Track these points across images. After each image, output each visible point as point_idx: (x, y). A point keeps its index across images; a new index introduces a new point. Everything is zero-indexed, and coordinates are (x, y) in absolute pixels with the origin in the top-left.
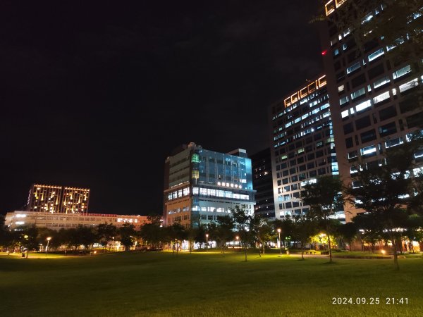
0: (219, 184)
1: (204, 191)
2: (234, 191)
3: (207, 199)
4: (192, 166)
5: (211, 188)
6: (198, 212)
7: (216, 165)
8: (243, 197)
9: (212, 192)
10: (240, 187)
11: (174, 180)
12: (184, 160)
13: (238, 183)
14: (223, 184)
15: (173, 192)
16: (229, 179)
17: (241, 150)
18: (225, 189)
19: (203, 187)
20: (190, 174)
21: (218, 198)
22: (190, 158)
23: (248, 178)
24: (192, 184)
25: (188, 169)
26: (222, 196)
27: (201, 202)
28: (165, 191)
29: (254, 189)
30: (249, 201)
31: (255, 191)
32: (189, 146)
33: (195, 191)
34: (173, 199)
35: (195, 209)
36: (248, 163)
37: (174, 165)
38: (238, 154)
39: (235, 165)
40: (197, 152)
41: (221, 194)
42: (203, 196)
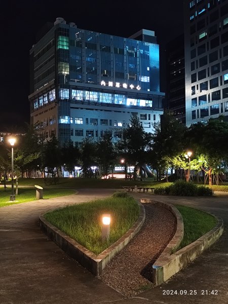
0: (103, 83)
1: (78, 95)
2: (129, 94)
4: (61, 56)
5: (90, 90)
6: (69, 125)
8: (143, 103)
9: (92, 96)
10: (138, 88)
12: (49, 47)
13: (136, 82)
14: (111, 84)
16: (120, 77)
17: (146, 32)
18: (113, 91)
19: (76, 88)
20: (56, 70)
21: (102, 104)
22: (55, 43)
23: (151, 74)
24: (59, 83)
25: (53, 61)
26: (109, 102)
27: (71, 110)
29: (161, 91)
30: (153, 109)
31: (164, 94)
32: (55, 23)
33: (65, 94)
35: (65, 121)
36: (154, 53)
38: (140, 38)
39: (130, 55)
40: (66, 33)
41: (106, 98)
42: (77, 102)
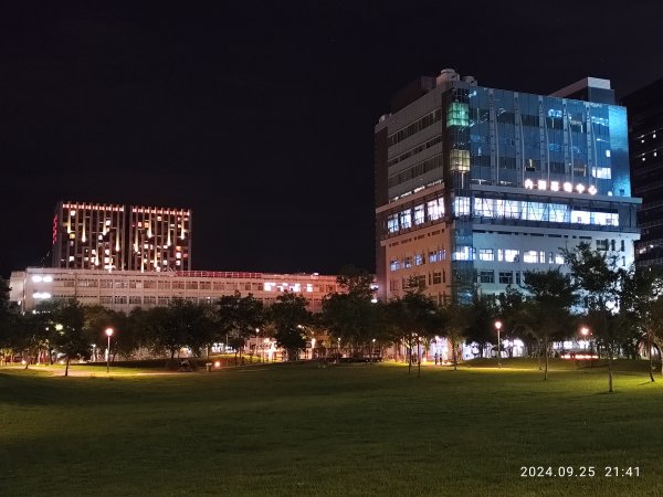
0: (529, 184)
1: (485, 207)
2: (574, 203)
3: (493, 228)
4: (450, 138)
5: (505, 197)
6: (470, 263)
7: (520, 131)
8: (601, 218)
9: (508, 209)
10: (593, 191)
11: (400, 179)
12: (426, 122)
13: (587, 179)
14: (542, 185)
15: (400, 210)
16: (558, 171)
17: (595, 83)
18: (547, 199)
19: (483, 195)
20: (445, 161)
21: (528, 223)
22: (444, 115)
23: (615, 163)
24: (452, 187)
25: (439, 147)
26: (539, 218)
27: (475, 235)
28: (378, 211)
29: (634, 194)
30: (620, 229)
31: (640, 201)
32: (440, 79)
33: (461, 206)
34: (402, 231)
35: (462, 255)
36: (617, 120)
37: (401, 137)
38: (584, 94)
39: (575, 128)
40: (462, 97)
41: (535, 212)
42: (483, 220)
